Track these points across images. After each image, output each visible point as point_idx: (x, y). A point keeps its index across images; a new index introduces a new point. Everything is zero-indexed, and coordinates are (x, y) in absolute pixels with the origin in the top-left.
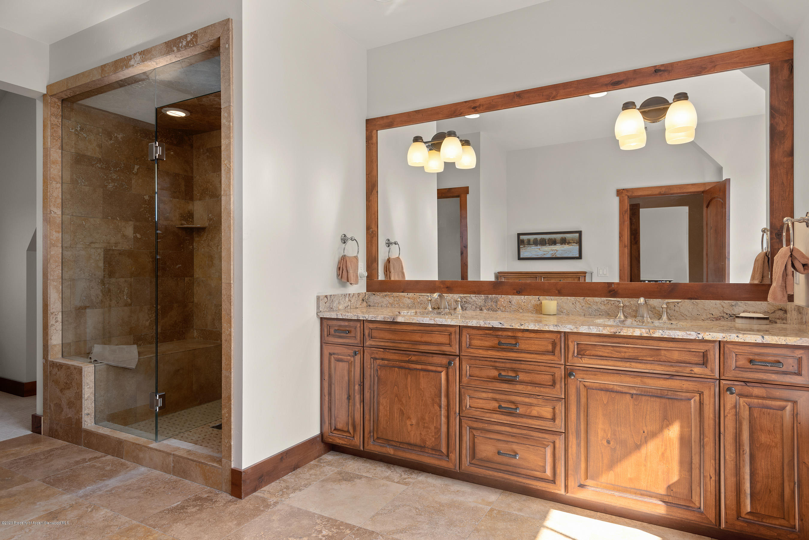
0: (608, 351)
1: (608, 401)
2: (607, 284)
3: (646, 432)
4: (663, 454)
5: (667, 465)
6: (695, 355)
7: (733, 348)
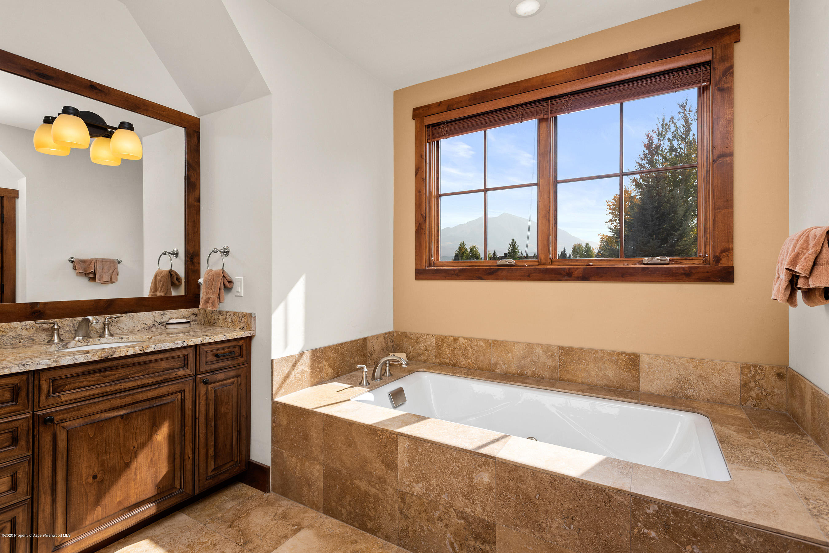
0: (94, 379)
1: (95, 433)
2: (29, 305)
3: (136, 446)
4: (152, 459)
5: (155, 468)
6: (178, 361)
7: (205, 348)
